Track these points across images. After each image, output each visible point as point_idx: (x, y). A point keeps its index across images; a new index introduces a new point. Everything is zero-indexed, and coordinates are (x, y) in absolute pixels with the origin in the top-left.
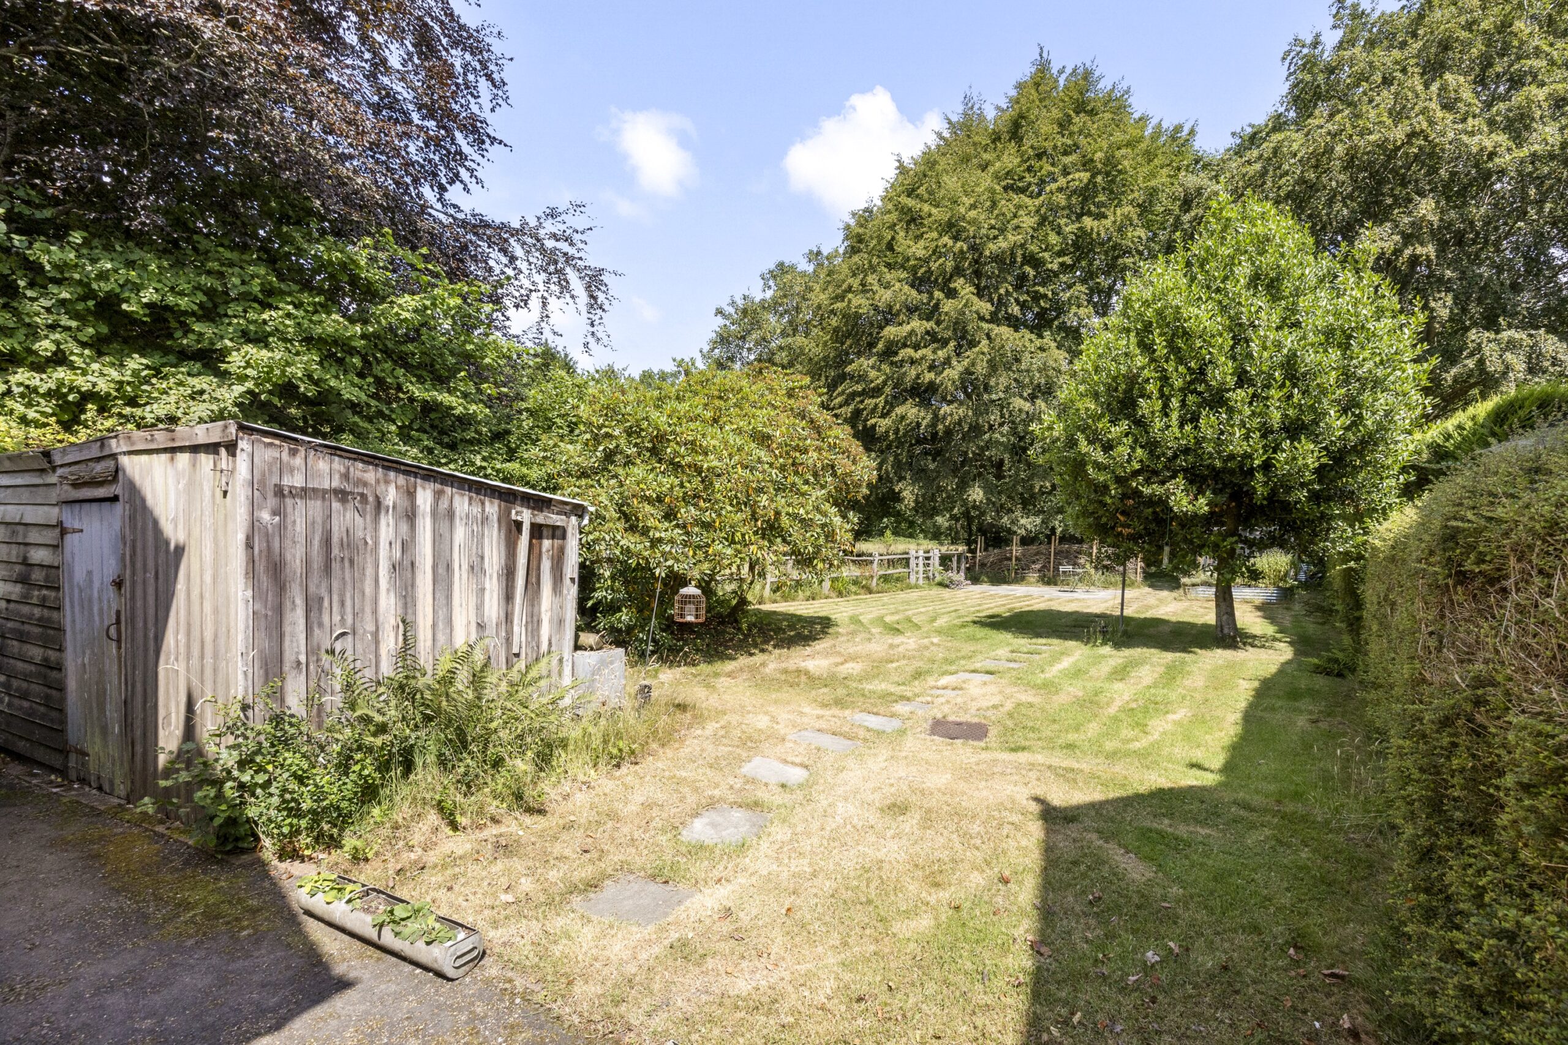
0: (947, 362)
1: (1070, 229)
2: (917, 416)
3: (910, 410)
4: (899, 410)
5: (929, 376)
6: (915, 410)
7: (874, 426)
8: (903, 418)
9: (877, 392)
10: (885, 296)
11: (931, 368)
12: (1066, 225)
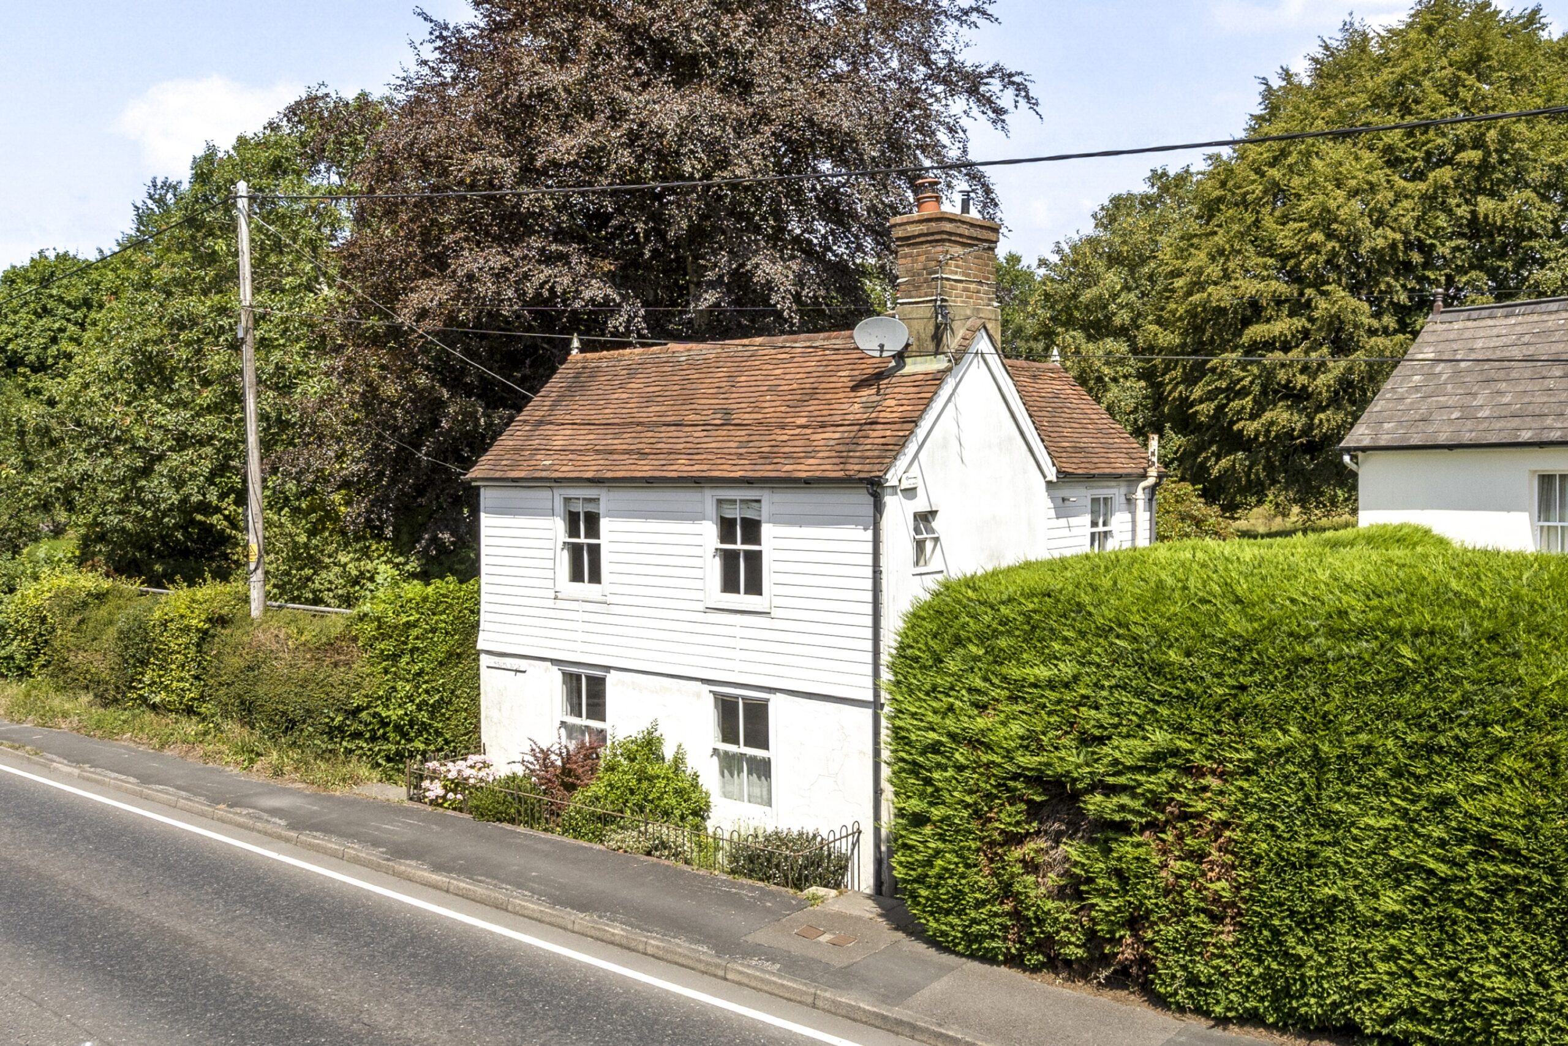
0: (1322, 364)
1: (1463, 211)
2: (1289, 421)
3: (1282, 416)
4: (1268, 416)
5: (1301, 380)
6: (1286, 415)
7: (1241, 431)
8: (1272, 423)
9: (1243, 393)
10: (1250, 287)
11: (1304, 370)
12: (1458, 206)
